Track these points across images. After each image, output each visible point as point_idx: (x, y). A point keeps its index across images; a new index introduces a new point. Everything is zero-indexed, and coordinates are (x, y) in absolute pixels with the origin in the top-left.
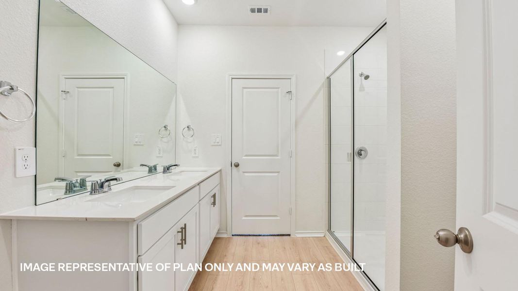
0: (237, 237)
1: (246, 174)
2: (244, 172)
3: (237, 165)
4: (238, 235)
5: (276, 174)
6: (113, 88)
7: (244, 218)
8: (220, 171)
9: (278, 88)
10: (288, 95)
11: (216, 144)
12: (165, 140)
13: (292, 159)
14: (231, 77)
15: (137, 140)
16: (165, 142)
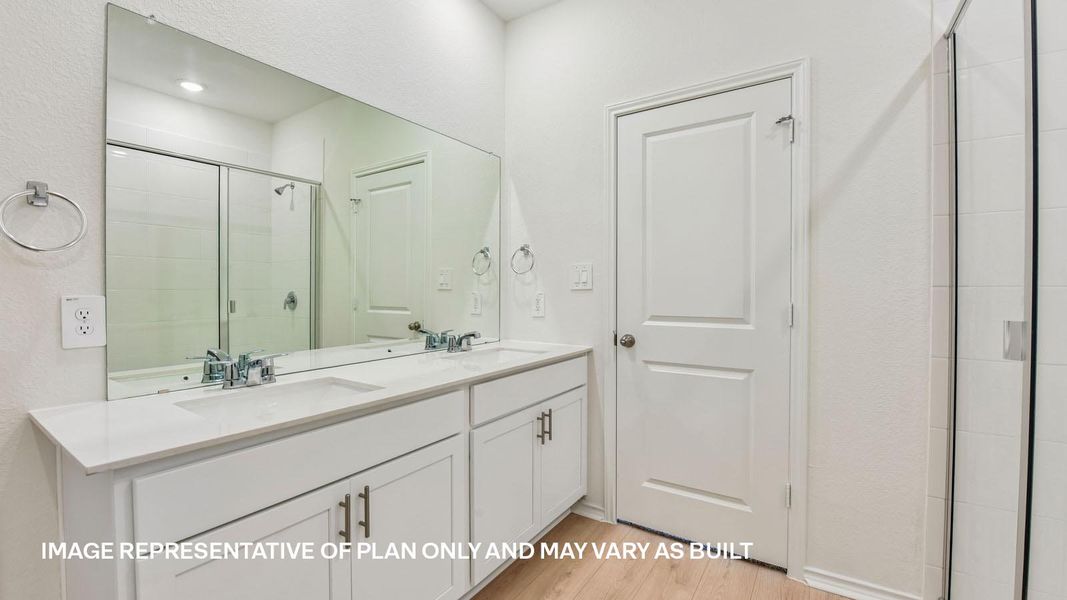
0: (628, 528)
1: (654, 369)
2: (647, 362)
3: (630, 343)
4: (631, 525)
5: (741, 377)
6: (410, 183)
7: (646, 484)
8: (589, 353)
9: (749, 115)
10: (781, 130)
11: (581, 287)
12: (484, 278)
13: (793, 331)
14: (614, 113)
15: (441, 279)
16: (485, 284)
